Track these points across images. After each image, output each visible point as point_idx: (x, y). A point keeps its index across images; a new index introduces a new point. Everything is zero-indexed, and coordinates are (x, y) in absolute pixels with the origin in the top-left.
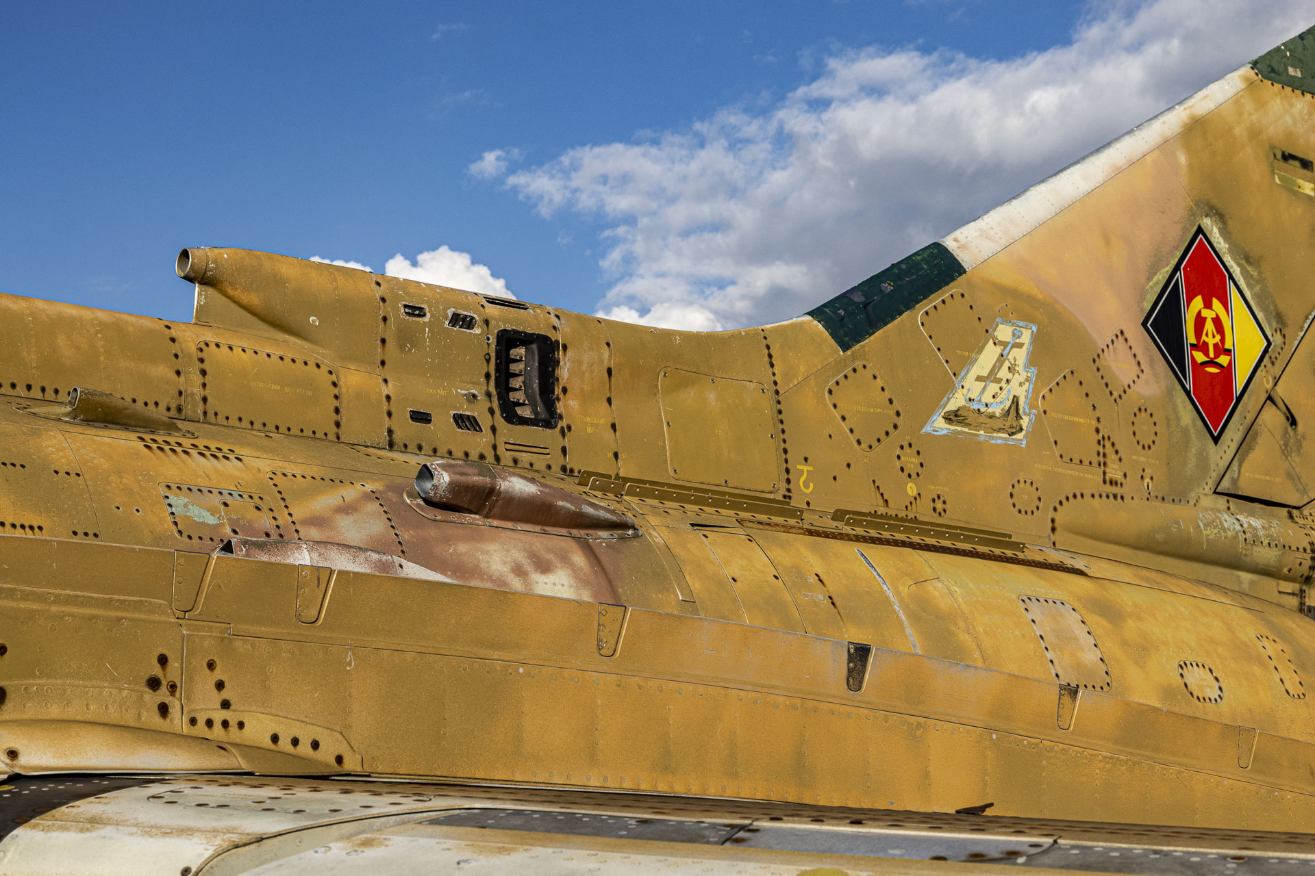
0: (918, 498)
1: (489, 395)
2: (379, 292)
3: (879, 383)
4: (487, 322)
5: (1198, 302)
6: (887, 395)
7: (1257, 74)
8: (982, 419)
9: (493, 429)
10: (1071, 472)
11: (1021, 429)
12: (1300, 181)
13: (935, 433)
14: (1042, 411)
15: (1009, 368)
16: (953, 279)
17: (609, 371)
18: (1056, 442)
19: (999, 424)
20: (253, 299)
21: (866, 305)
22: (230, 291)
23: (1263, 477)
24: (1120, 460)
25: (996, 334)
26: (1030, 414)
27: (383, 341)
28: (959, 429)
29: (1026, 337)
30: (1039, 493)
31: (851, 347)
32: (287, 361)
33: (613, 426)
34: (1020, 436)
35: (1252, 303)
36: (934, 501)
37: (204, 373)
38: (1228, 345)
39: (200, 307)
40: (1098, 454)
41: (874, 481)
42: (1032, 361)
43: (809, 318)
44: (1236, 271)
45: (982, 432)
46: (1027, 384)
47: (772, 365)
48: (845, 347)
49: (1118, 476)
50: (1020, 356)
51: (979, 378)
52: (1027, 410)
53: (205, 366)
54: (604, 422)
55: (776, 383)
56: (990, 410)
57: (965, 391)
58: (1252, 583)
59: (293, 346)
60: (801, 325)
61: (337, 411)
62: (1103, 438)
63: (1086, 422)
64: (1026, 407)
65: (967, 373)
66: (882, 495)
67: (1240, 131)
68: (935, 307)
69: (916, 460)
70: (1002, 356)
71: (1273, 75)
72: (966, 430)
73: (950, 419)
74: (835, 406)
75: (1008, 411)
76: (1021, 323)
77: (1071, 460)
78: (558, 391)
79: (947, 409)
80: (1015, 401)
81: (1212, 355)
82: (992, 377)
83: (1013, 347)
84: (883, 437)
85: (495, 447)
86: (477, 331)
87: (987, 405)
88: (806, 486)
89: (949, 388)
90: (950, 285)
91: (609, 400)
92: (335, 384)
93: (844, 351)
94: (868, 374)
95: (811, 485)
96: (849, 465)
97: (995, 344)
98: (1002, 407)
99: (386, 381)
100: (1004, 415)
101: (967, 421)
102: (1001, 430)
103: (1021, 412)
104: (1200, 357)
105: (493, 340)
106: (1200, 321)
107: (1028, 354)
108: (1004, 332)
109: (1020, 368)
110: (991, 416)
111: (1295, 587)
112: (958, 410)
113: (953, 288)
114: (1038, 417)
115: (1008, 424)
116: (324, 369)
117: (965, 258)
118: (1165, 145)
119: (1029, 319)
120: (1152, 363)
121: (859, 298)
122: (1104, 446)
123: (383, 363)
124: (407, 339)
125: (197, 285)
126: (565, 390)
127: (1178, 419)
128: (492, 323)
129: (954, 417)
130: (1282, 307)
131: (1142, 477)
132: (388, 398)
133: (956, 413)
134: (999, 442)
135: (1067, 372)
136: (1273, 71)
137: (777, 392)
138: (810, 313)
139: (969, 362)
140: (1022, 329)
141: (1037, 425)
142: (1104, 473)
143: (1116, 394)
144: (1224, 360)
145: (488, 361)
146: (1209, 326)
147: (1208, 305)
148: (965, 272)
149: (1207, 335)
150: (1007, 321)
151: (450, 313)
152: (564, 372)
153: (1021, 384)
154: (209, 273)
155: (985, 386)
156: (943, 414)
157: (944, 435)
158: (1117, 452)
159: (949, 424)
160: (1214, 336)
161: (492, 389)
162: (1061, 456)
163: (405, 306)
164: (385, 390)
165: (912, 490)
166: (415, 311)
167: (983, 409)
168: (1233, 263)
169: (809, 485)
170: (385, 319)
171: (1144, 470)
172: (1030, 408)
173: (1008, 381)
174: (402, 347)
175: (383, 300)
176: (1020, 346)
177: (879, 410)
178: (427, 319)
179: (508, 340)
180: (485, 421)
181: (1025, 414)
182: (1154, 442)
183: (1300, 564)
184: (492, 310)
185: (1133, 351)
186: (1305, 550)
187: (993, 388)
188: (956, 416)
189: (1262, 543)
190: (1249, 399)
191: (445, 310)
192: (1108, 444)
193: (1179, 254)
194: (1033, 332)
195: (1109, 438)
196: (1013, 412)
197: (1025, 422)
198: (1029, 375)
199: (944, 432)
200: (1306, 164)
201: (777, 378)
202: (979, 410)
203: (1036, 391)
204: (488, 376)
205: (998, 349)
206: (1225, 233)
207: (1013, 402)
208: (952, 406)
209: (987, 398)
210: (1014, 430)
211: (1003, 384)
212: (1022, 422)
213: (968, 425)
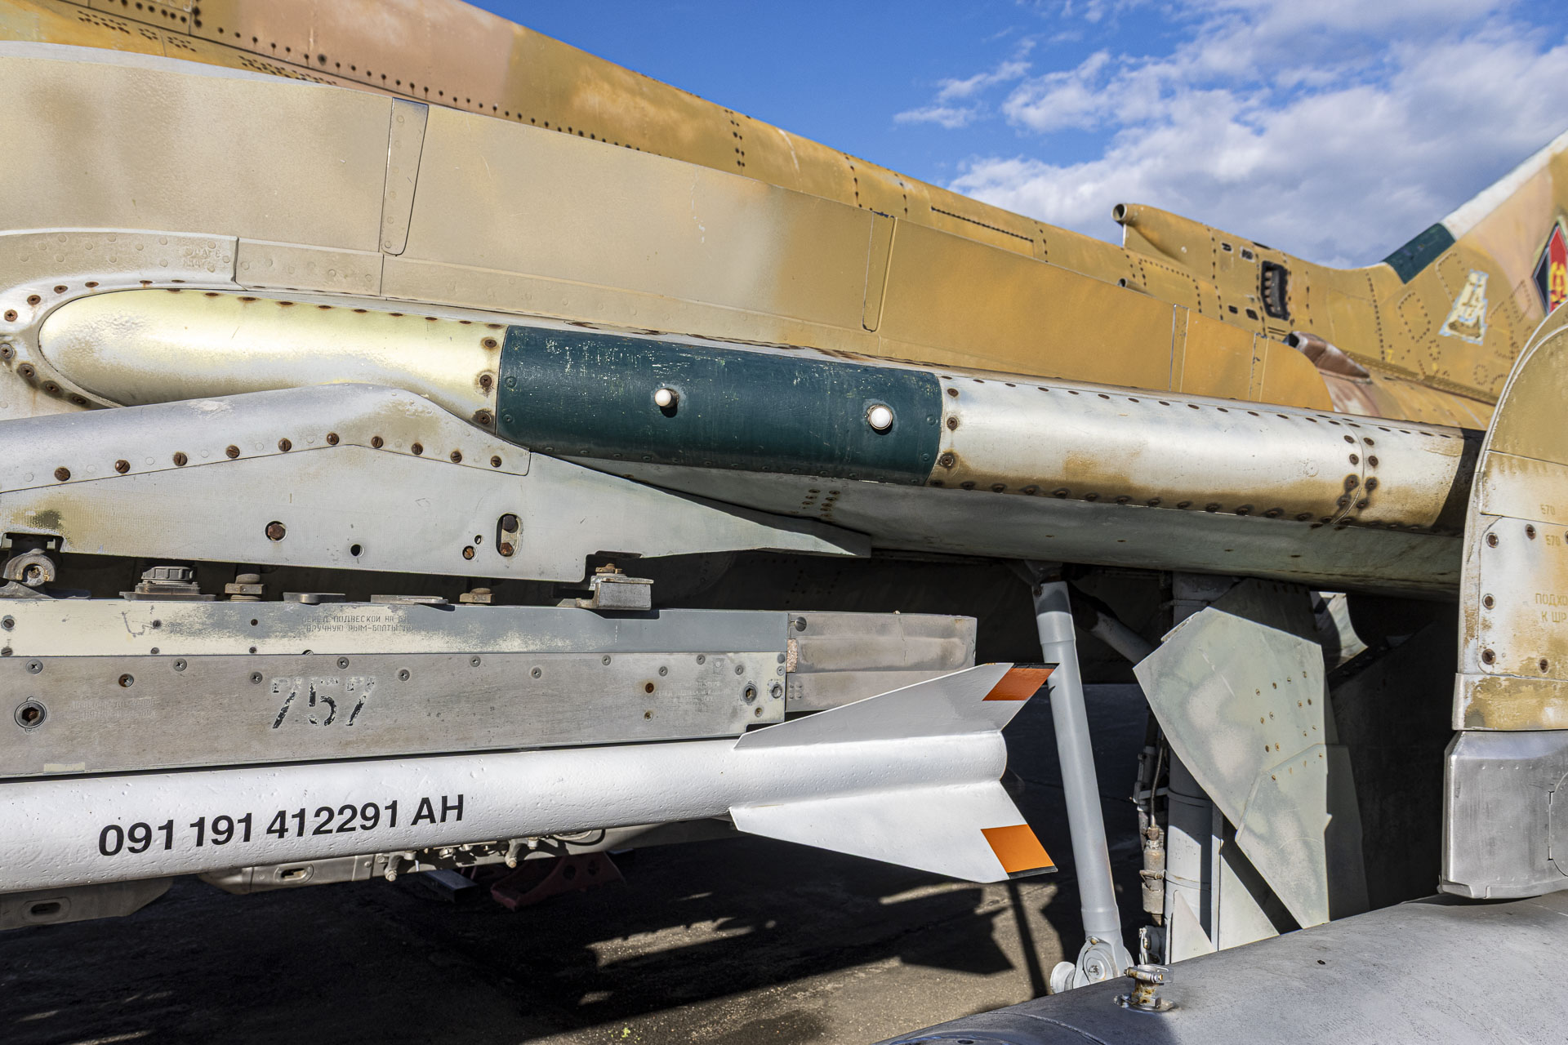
0: (1437, 372)
1: (1258, 298)
2: (1211, 235)
3: (1421, 304)
4: (1257, 256)
5: (1555, 265)
6: (1424, 311)
8: (1464, 328)
9: (1263, 319)
10: (1499, 362)
11: (1481, 335)
13: (1445, 335)
14: (1489, 325)
15: (1476, 299)
16: (1450, 244)
17: (1308, 289)
18: (1494, 344)
19: (1471, 331)
20: (1154, 236)
21: (1412, 258)
22: (1143, 231)
25: (1469, 278)
26: (1484, 327)
27: (1214, 264)
28: (1454, 333)
29: (1483, 281)
30: (1486, 373)
32: (1170, 271)
33: (1311, 321)
34: (1480, 339)
36: (1444, 374)
37: (1144, 276)
39: (1127, 239)
41: (1419, 361)
42: (1487, 295)
43: (1384, 264)
45: (1464, 336)
46: (1483, 309)
47: (1372, 290)
48: (1405, 281)
50: (1480, 292)
51: (1463, 305)
52: (1483, 325)
53: (1144, 272)
54: (1307, 318)
55: (1375, 301)
56: (1468, 323)
57: (1457, 311)
59: (1173, 264)
60: (1379, 268)
61: (1199, 303)
63: (1506, 332)
65: (1458, 301)
68: (1443, 261)
69: (1437, 350)
70: (1473, 292)
72: (1457, 334)
73: (1451, 327)
74: (1402, 316)
75: (1475, 325)
76: (1482, 273)
78: (1287, 299)
79: (1450, 321)
80: (1479, 319)
82: (1467, 304)
83: (1477, 286)
84: (1423, 335)
85: (1264, 330)
86: (1253, 261)
87: (1466, 320)
88: (1391, 361)
89: (1449, 309)
90: (1450, 248)
91: (1307, 306)
92: (1197, 288)
93: (1404, 284)
94: (1415, 298)
95: (1394, 361)
96: (1408, 351)
97: (1469, 284)
98: (1473, 321)
99: (1216, 287)
100: (1473, 327)
101: (1458, 329)
102: (1471, 335)
103: (1480, 325)
104: (1553, 298)
105: (1260, 267)
106: (1555, 277)
107: (1484, 291)
108: (1473, 278)
109: (1480, 299)
110: (1468, 327)
112: (1455, 322)
113: (1452, 250)
114: (1487, 329)
115: (1475, 332)
116: (1191, 279)
117: (1455, 233)
118: (1542, 171)
119: (1485, 271)
121: (1408, 254)
123: (1214, 277)
124: (1225, 263)
125: (1125, 226)
126: (1290, 299)
128: (1259, 256)
129: (1453, 326)
132: (1219, 297)
133: (1454, 324)
134: (1472, 342)
135: (1500, 303)
137: (1376, 307)
138: (1385, 260)
139: (1459, 294)
140: (1482, 277)
141: (1487, 333)
143: (1519, 318)
145: (1258, 279)
146: (1558, 281)
147: (1559, 268)
148: (1455, 240)
149: (1557, 286)
150: (1475, 271)
151: (1241, 249)
152: (1290, 288)
153: (1481, 309)
154: (1134, 219)
155: (1466, 309)
156: (1448, 324)
157: (1448, 336)
159: (1451, 330)
160: (1560, 286)
161: (1260, 295)
162: (1496, 352)
163: (1223, 244)
164: (1218, 293)
165: (1435, 367)
166: (1227, 247)
167: (1465, 322)
170: (1215, 251)
172: (1484, 323)
173: (1475, 307)
174: (1222, 267)
175: (1213, 239)
176: (1480, 286)
177: (1421, 320)
178: (1232, 252)
179: (1267, 267)
180: (1259, 314)
181: (1482, 327)
184: (1258, 249)
185: (1528, 293)
187: (1469, 310)
191: (1240, 246)
192: (1515, 346)
193: (1548, 236)
194: (1487, 278)
196: (1477, 325)
197: (1482, 331)
198: (1484, 304)
199: (1449, 334)
201: (1375, 298)
202: (1463, 323)
203: (1487, 313)
204: (1257, 288)
205: (1471, 287)
207: (1477, 319)
208: (1452, 320)
209: (1467, 316)
210: (1478, 336)
211: (1473, 309)
213: (1458, 331)
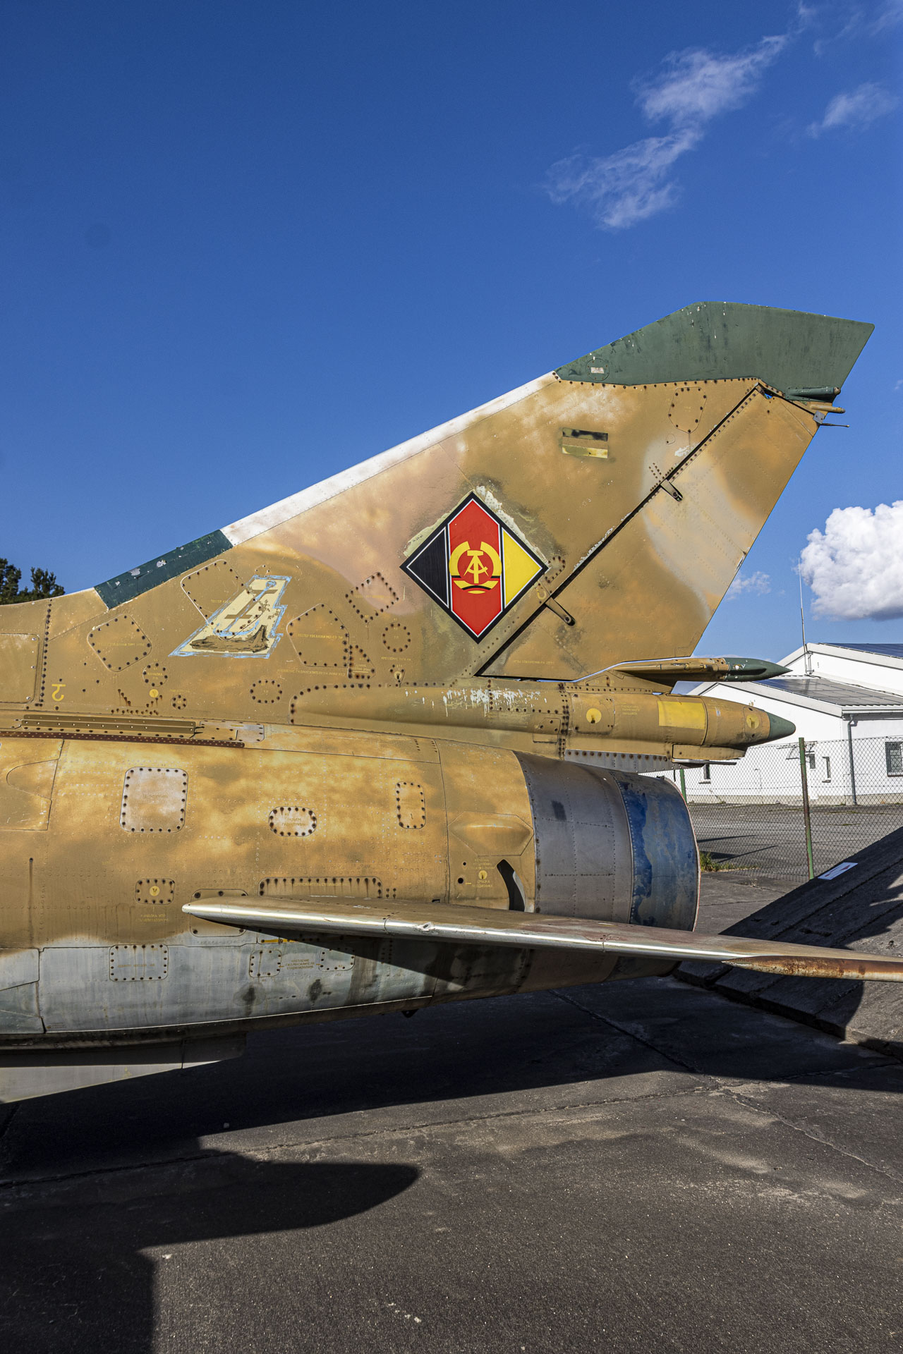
0: (159, 698)
3: (136, 626)
5: (464, 547)
6: (142, 633)
7: (557, 378)
8: (229, 643)
10: (314, 672)
11: (266, 647)
12: (590, 449)
13: (181, 655)
14: (288, 634)
15: (260, 608)
16: (219, 553)
18: (300, 654)
19: (244, 645)
21: (139, 578)
23: (533, 662)
24: (368, 661)
25: (250, 586)
26: (276, 637)
28: (205, 651)
29: (280, 585)
30: (280, 688)
31: (117, 606)
34: (264, 652)
35: (526, 542)
36: (175, 699)
38: (496, 572)
40: (345, 658)
41: (119, 690)
42: (282, 601)
43: (93, 590)
44: (509, 521)
45: (227, 652)
46: (276, 617)
47: (49, 622)
48: (112, 606)
49: (366, 672)
50: (272, 599)
51: (229, 617)
52: (274, 634)
55: (47, 633)
56: (237, 637)
57: (214, 626)
58: (503, 737)
62: (351, 647)
63: (333, 637)
64: (273, 632)
65: (218, 614)
66: (126, 698)
67: (529, 421)
68: (198, 573)
69: (161, 674)
70: (254, 600)
71: (573, 376)
72: (213, 651)
73: (198, 646)
74: (93, 644)
75: (255, 637)
76: (276, 577)
77: (315, 664)
79: (195, 639)
80: (263, 630)
81: (476, 581)
82: (243, 614)
83: (266, 593)
84: (132, 660)
87: (233, 634)
88: (58, 696)
89: (199, 625)
90: (216, 557)
93: (111, 608)
94: (129, 621)
95: (63, 696)
96: (98, 682)
97: (248, 593)
98: (249, 633)
100: (250, 639)
101: (214, 646)
102: (246, 649)
103: (267, 636)
104: (462, 584)
106: (465, 560)
107: (279, 597)
108: (259, 584)
109: (270, 607)
110: (238, 641)
111: (555, 738)
112: (206, 639)
113: (218, 559)
114: (284, 639)
115: (254, 645)
117: (236, 539)
118: (446, 440)
119: (282, 573)
120: (408, 593)
121: (135, 573)
122: (351, 653)
127: (435, 628)
129: (201, 644)
130: (560, 541)
131: (391, 671)
133: (204, 642)
134: (242, 657)
135: (317, 605)
136: (574, 372)
137: (47, 639)
139: (220, 607)
140: (276, 581)
141: (283, 643)
142: (350, 671)
143: (367, 617)
144: (491, 584)
146: (476, 562)
147: (476, 546)
148: (231, 547)
149: (472, 568)
150: (261, 576)
153: (269, 617)
155: (235, 621)
156: (191, 642)
157: (190, 656)
158: (365, 656)
159: (197, 649)
160: (480, 568)
162: (305, 663)
165: (154, 693)
167: (229, 636)
168: (506, 515)
169: (60, 697)
171: (394, 666)
172: (277, 632)
173: (256, 616)
176: (273, 592)
177: (132, 644)
181: (271, 636)
182: (407, 646)
183: (552, 722)
185: (389, 586)
186: (556, 712)
187: (242, 622)
188: (203, 643)
189: (509, 709)
190: (518, 609)
192: (355, 651)
193: (448, 513)
194: (286, 582)
195: (357, 647)
196: (259, 636)
197: (270, 642)
198: (279, 610)
199: (191, 654)
200: (599, 436)
201: (50, 631)
202: (225, 638)
203: (284, 621)
205: (251, 596)
206: (499, 495)
207: (260, 630)
208: (201, 636)
209: (236, 628)
210: (258, 648)
211: (252, 619)
212: (267, 642)
213: (215, 648)
